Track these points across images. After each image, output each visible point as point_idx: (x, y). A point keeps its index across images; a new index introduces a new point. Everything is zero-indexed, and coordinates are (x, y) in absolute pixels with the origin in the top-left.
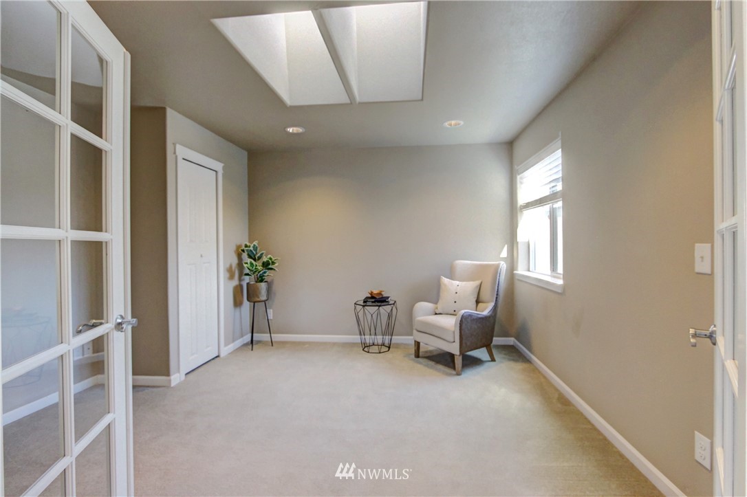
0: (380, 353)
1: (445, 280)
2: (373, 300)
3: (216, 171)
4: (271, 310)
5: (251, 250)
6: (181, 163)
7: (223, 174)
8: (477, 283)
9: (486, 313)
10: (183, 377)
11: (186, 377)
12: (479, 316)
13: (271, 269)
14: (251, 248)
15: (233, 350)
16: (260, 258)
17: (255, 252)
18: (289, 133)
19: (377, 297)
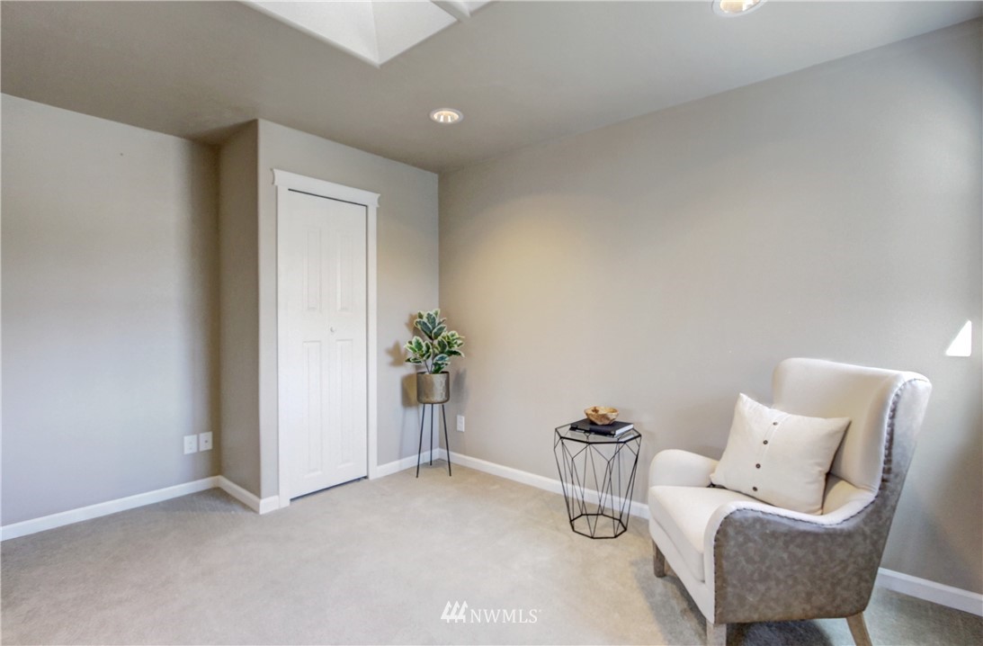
0: (592, 538)
1: (747, 404)
2: (588, 428)
3: (366, 206)
4: (463, 418)
5: (424, 323)
6: (283, 194)
7: (378, 209)
8: (837, 423)
9: (833, 519)
10: (286, 503)
11: (291, 504)
12: (802, 527)
13: (455, 353)
14: (425, 320)
15: (397, 471)
16: (437, 335)
17: (430, 326)
18: (436, 123)
19: (599, 423)
